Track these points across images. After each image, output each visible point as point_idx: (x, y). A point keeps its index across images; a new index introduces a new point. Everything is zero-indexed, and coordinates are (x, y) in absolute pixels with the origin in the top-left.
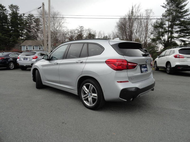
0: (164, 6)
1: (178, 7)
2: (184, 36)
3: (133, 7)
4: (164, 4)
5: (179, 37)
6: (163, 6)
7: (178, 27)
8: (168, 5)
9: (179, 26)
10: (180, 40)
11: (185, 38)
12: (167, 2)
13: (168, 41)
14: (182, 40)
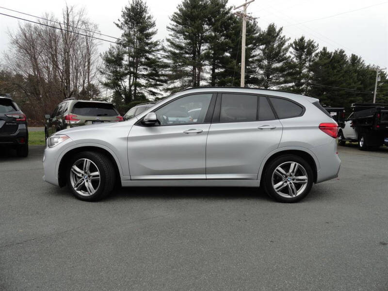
0: (120, 25)
1: (143, 34)
2: (155, 86)
3: (69, 12)
4: (119, 20)
5: (149, 87)
6: (117, 25)
7: (144, 68)
8: (126, 25)
9: (146, 67)
10: (149, 91)
11: (157, 88)
12: (124, 20)
13: (130, 90)
14: (151, 91)
